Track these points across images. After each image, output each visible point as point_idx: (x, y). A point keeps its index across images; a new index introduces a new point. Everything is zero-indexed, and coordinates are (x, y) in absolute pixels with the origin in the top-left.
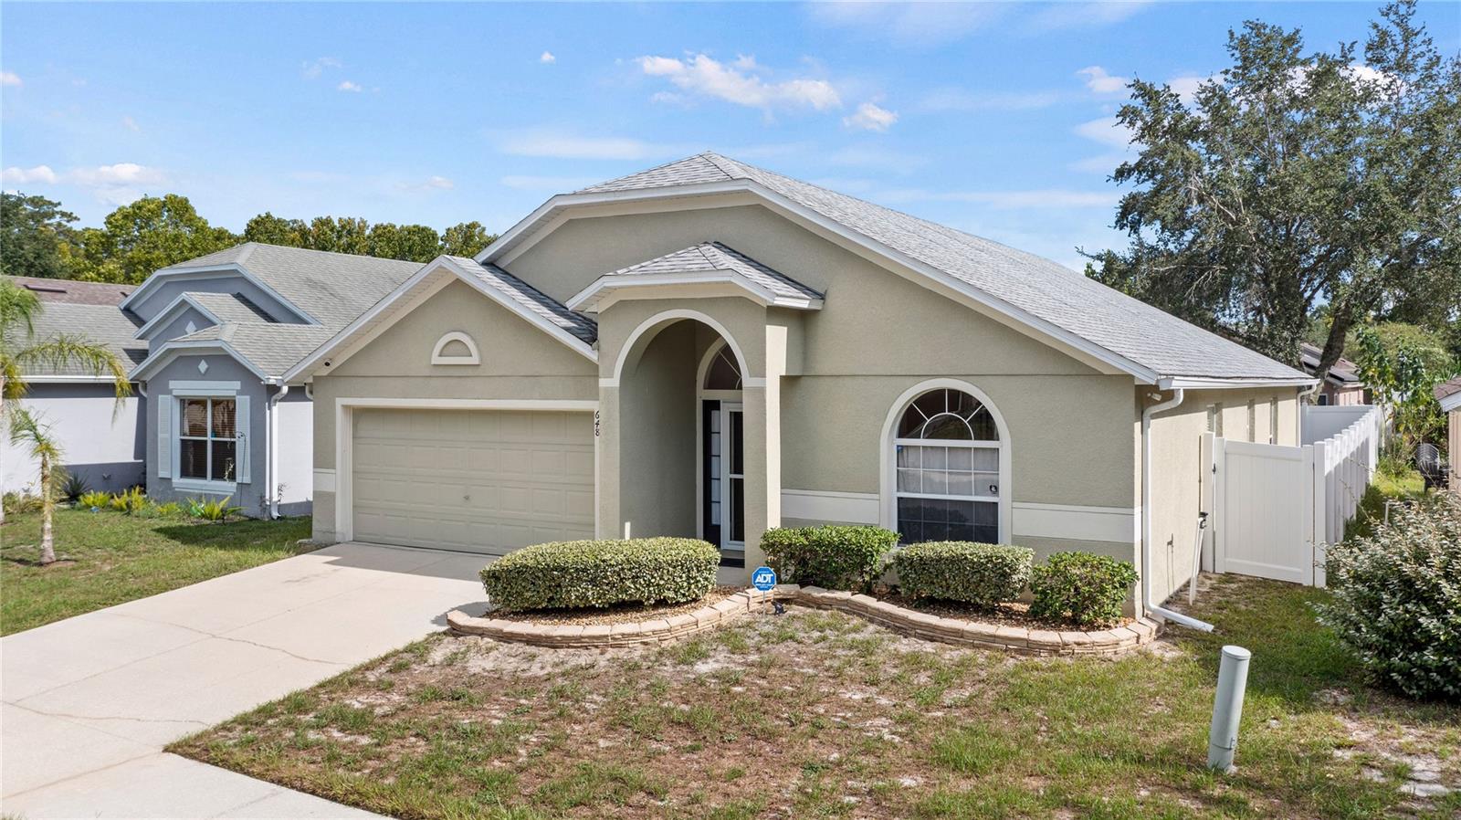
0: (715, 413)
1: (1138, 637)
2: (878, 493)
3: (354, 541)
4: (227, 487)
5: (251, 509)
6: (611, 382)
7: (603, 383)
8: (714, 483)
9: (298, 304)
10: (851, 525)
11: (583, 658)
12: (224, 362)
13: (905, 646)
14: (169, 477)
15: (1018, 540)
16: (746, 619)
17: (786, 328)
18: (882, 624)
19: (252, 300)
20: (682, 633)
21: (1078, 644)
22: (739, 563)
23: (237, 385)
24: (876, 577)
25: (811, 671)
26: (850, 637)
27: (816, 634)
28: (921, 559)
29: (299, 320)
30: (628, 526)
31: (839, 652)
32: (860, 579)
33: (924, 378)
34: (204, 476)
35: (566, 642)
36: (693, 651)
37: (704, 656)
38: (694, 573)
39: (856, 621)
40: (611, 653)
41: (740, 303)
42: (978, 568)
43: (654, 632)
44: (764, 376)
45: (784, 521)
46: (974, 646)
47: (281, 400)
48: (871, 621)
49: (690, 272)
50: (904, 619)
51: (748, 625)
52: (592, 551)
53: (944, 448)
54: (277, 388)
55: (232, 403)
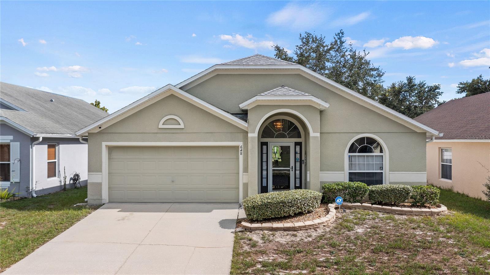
2: (344, 171)
3: (110, 202)
4: (5, 184)
5: (23, 194)
6: (254, 135)
7: (250, 135)
12: (3, 127)
23: (11, 137)
33: (360, 133)
41: (310, 107)
44: (318, 132)
47: (37, 144)
53: (365, 156)
54: (37, 139)
55: (8, 146)
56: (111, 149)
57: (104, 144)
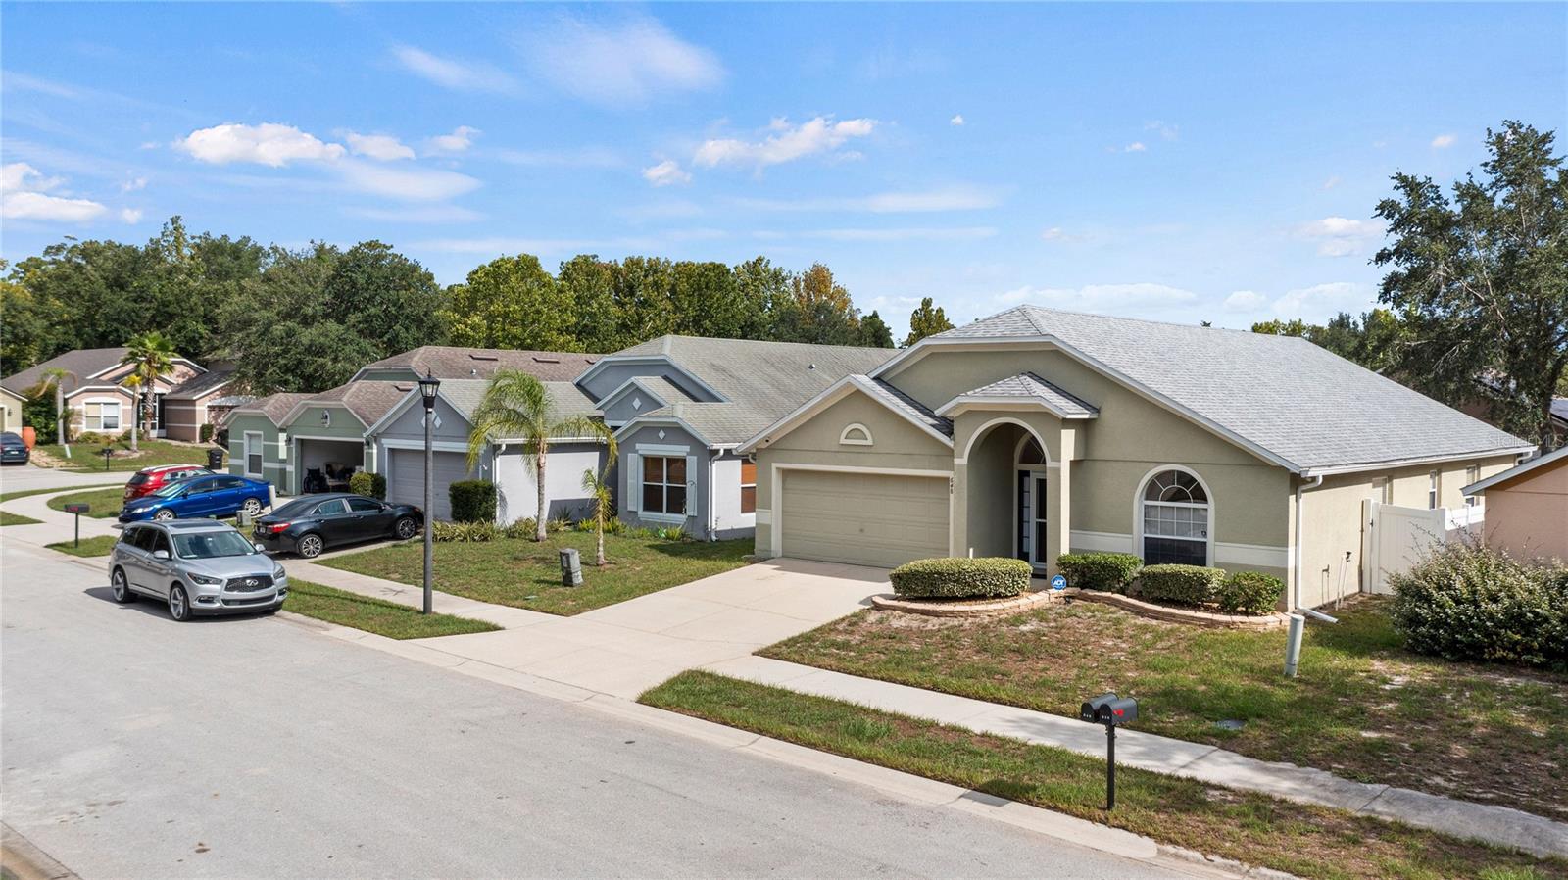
0: (1026, 479)
1: (1281, 622)
2: (1131, 534)
3: (783, 556)
4: (680, 518)
5: (698, 535)
6: (962, 461)
7: (957, 461)
8: (1025, 525)
9: (713, 386)
10: (1113, 553)
11: (956, 622)
12: (678, 433)
13: (1140, 621)
14: (635, 510)
15: (1218, 565)
16: (1048, 605)
17: (1074, 431)
18: (1129, 610)
19: (677, 382)
20: (1011, 611)
21: (1242, 623)
22: (1044, 577)
23: (687, 448)
24: (1128, 584)
25: (1085, 631)
26: (1108, 616)
27: (1089, 614)
28: (1154, 574)
29: (714, 398)
30: (971, 550)
31: (1102, 623)
32: (1117, 586)
33: (1164, 463)
34: (662, 511)
35: (944, 614)
36: (1018, 619)
37: (1024, 623)
38: (1016, 579)
39: (1114, 608)
40: (970, 620)
41: (1045, 416)
42: (1188, 580)
43: (995, 610)
44: (1060, 461)
45: (1072, 550)
46: (1181, 623)
47: (719, 459)
48: (1123, 609)
49: (1014, 396)
50: (1142, 607)
51: (1050, 609)
52: (957, 564)
53: (1173, 507)
54: (717, 451)
55: (684, 461)
56: (786, 474)
57: (775, 465)
